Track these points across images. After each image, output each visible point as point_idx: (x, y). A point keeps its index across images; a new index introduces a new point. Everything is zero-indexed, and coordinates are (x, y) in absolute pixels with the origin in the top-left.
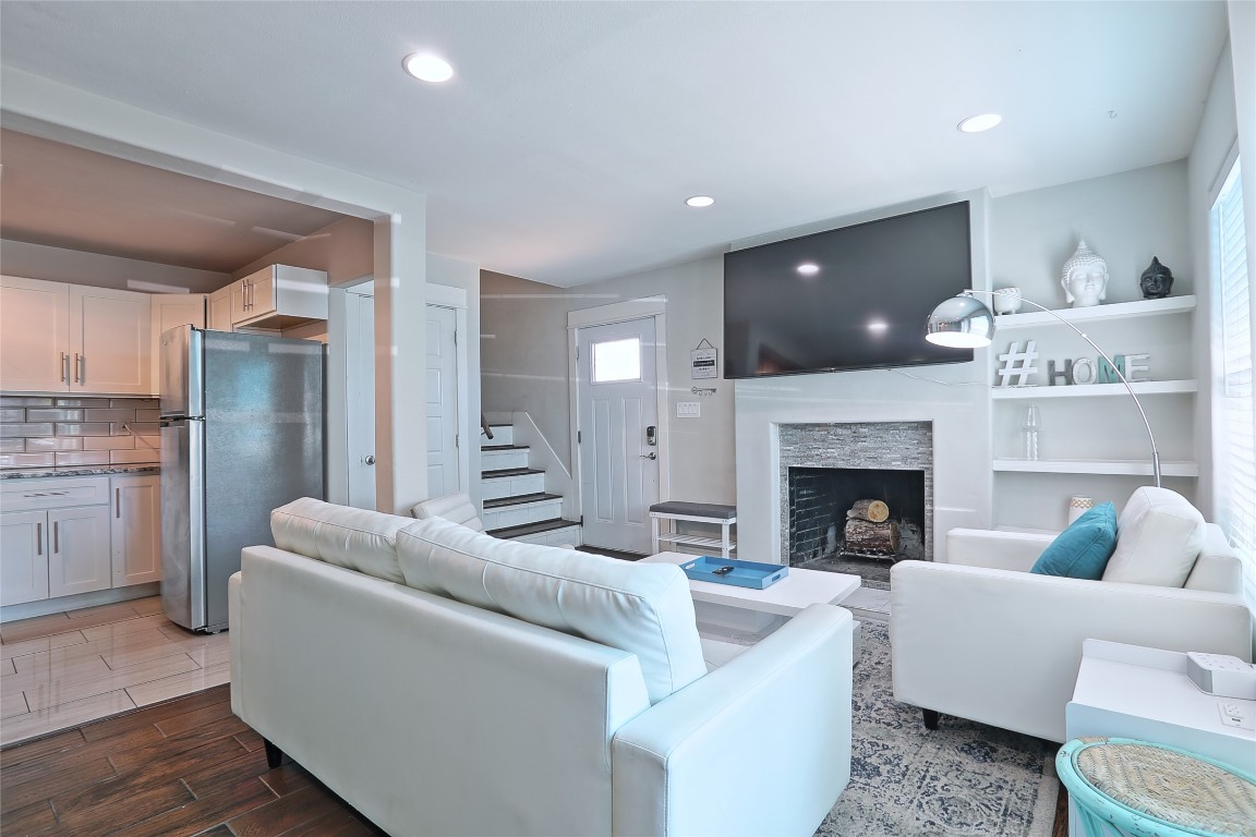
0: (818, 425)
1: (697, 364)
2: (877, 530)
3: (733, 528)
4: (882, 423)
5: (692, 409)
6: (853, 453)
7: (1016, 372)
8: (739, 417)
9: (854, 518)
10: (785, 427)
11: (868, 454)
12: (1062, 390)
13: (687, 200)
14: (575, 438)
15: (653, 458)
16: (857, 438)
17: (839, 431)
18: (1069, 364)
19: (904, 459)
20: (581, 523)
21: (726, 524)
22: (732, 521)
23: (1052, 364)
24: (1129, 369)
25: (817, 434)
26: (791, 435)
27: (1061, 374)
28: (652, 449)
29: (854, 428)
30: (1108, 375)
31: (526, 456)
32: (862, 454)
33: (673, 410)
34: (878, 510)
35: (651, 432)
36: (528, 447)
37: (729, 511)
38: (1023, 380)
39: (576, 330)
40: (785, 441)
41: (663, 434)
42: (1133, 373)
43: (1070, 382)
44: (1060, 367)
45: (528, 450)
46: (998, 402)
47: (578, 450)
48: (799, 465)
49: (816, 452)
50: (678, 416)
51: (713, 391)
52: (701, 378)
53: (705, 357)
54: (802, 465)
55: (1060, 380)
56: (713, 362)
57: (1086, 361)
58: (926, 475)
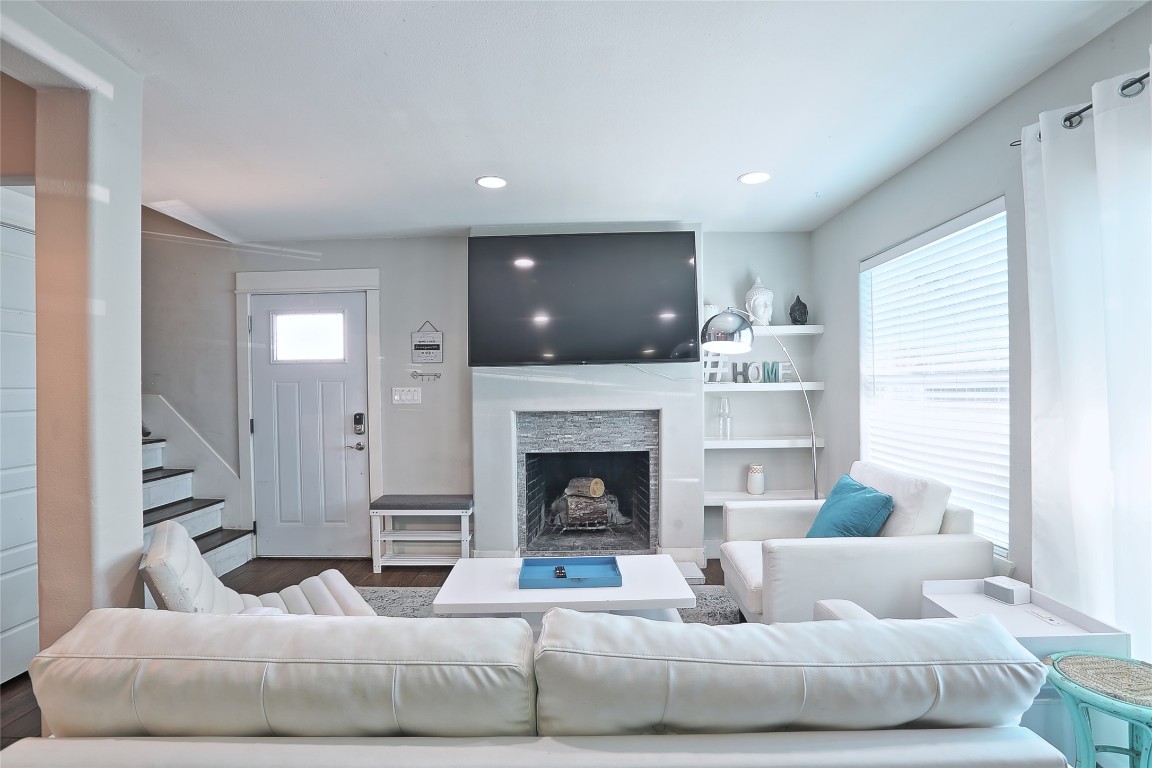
0: (556, 413)
1: (419, 347)
2: (596, 504)
3: (472, 518)
4: (615, 412)
5: (410, 395)
6: (589, 438)
7: (714, 370)
8: (476, 405)
9: (571, 496)
10: (521, 415)
11: (602, 439)
12: (741, 387)
13: (477, 180)
14: (244, 427)
15: (361, 449)
16: (591, 426)
17: (576, 418)
18: (746, 367)
19: (633, 443)
20: (254, 531)
21: (465, 515)
22: (470, 512)
23: (735, 366)
24: (781, 373)
25: (555, 420)
26: (529, 422)
27: (741, 374)
28: (361, 439)
29: (589, 416)
30: (771, 375)
31: (160, 452)
32: (597, 439)
33: (388, 395)
34: (597, 487)
35: (359, 419)
36: (163, 440)
37: (466, 501)
38: (719, 377)
39: (249, 296)
40: (521, 428)
41: (375, 421)
42: (784, 374)
43: (746, 380)
44: (740, 369)
45: (163, 444)
46: (709, 395)
47: (249, 444)
48: (537, 451)
49: (554, 438)
50: (394, 402)
51: (437, 376)
52: (423, 362)
53: (428, 340)
54: (540, 451)
55: (740, 378)
56: (438, 346)
57: (756, 365)
58: (651, 455)
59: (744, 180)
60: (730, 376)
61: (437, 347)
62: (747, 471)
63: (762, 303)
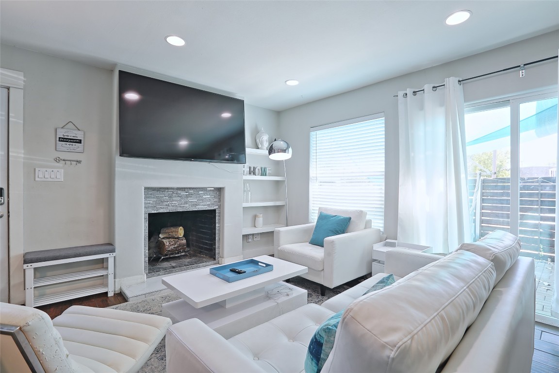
0: (168, 188)
1: (62, 140)
2: (179, 242)
4: (200, 188)
5: (53, 174)
6: (186, 203)
9: (165, 238)
15: (1, 216)
16: (188, 195)
17: (179, 191)
19: (208, 205)
21: (112, 256)
23: (250, 168)
24: (267, 172)
25: (167, 193)
26: (151, 194)
27: (252, 171)
29: (186, 190)
30: (263, 173)
33: (30, 174)
34: (181, 231)
40: (147, 198)
41: (16, 195)
42: (269, 173)
43: (254, 174)
44: (252, 169)
48: (155, 212)
49: (166, 203)
50: (37, 179)
51: (79, 162)
52: (67, 151)
53: (71, 135)
54: (157, 212)
55: (252, 173)
56: (81, 140)
57: (258, 168)
58: (217, 211)
59: (288, 83)
60: (248, 172)
61: (80, 142)
62: (255, 217)
63: (265, 140)
